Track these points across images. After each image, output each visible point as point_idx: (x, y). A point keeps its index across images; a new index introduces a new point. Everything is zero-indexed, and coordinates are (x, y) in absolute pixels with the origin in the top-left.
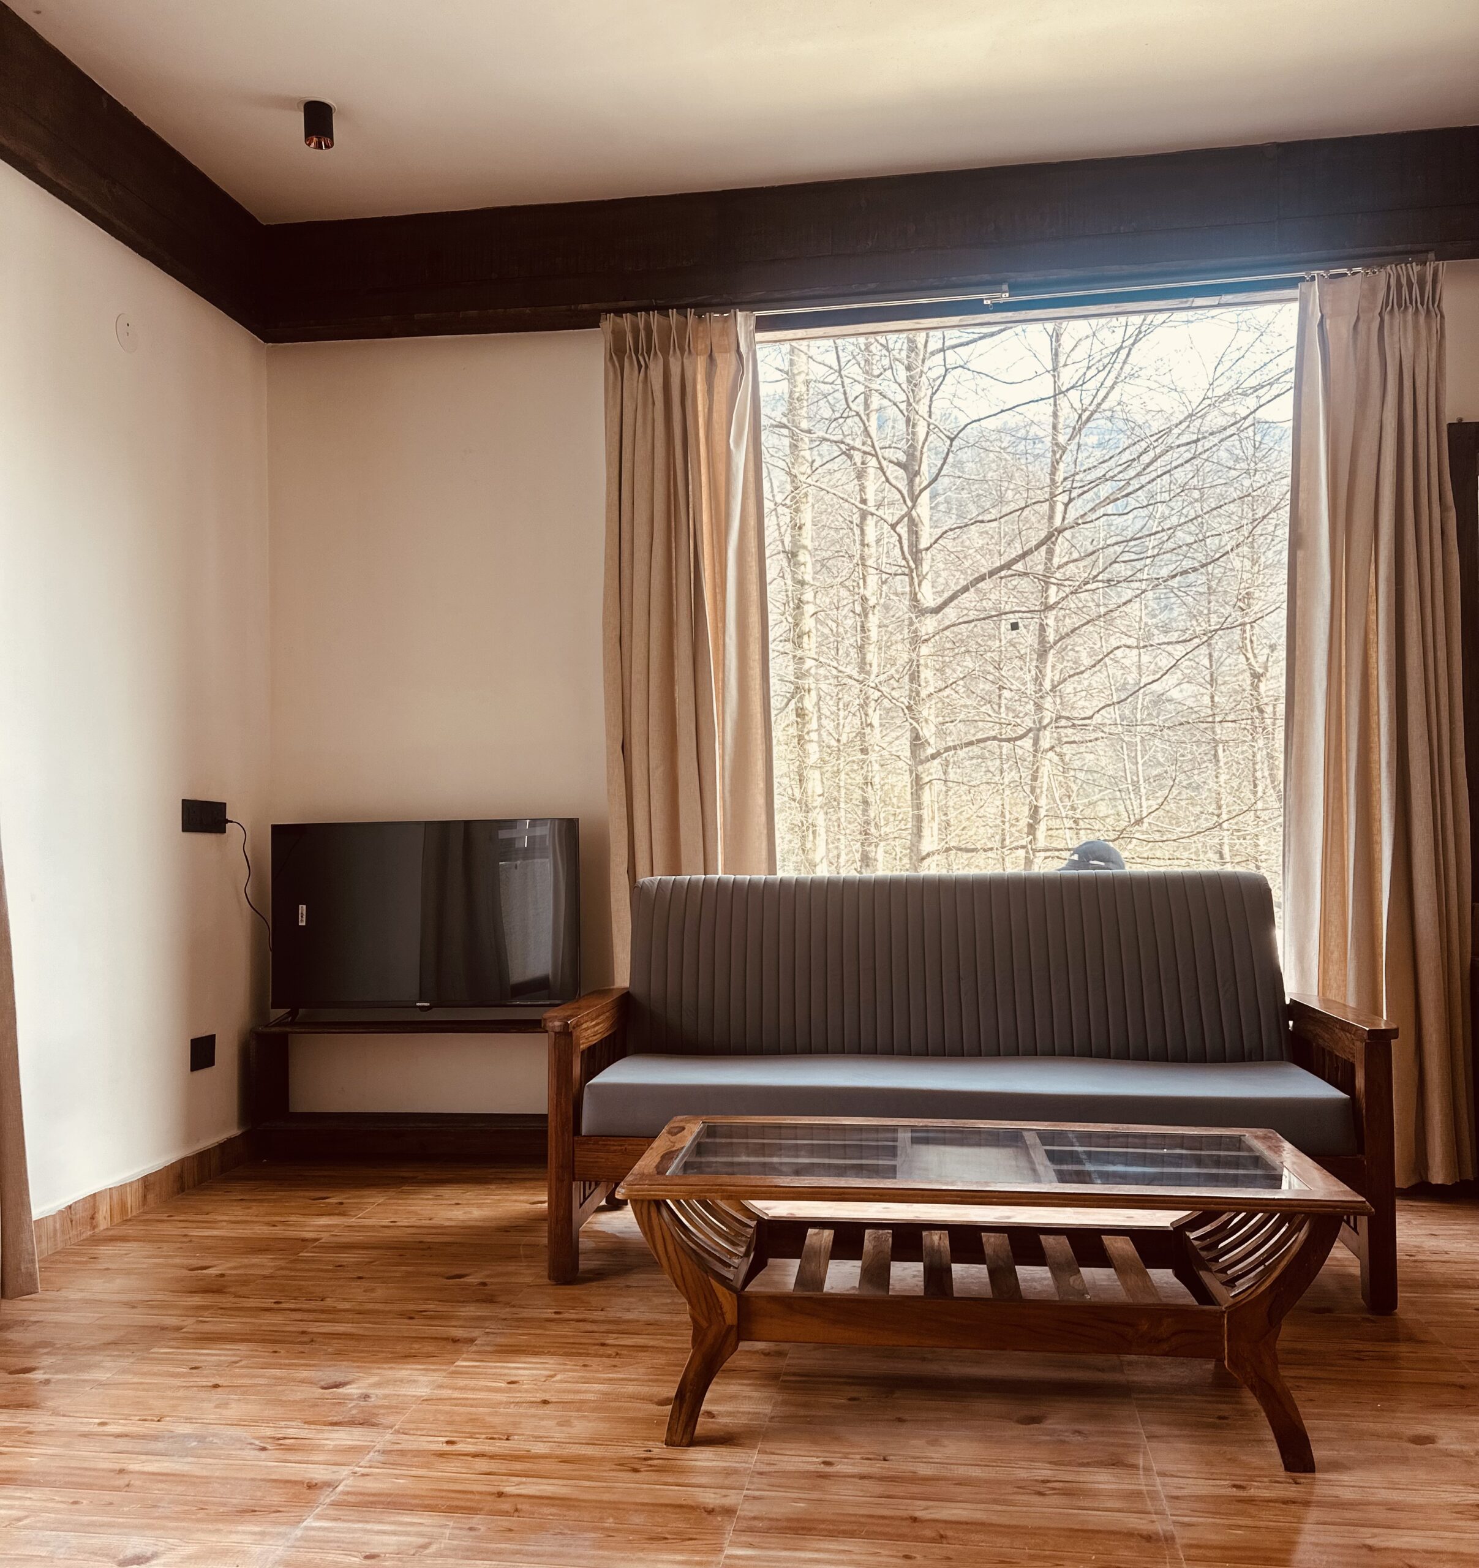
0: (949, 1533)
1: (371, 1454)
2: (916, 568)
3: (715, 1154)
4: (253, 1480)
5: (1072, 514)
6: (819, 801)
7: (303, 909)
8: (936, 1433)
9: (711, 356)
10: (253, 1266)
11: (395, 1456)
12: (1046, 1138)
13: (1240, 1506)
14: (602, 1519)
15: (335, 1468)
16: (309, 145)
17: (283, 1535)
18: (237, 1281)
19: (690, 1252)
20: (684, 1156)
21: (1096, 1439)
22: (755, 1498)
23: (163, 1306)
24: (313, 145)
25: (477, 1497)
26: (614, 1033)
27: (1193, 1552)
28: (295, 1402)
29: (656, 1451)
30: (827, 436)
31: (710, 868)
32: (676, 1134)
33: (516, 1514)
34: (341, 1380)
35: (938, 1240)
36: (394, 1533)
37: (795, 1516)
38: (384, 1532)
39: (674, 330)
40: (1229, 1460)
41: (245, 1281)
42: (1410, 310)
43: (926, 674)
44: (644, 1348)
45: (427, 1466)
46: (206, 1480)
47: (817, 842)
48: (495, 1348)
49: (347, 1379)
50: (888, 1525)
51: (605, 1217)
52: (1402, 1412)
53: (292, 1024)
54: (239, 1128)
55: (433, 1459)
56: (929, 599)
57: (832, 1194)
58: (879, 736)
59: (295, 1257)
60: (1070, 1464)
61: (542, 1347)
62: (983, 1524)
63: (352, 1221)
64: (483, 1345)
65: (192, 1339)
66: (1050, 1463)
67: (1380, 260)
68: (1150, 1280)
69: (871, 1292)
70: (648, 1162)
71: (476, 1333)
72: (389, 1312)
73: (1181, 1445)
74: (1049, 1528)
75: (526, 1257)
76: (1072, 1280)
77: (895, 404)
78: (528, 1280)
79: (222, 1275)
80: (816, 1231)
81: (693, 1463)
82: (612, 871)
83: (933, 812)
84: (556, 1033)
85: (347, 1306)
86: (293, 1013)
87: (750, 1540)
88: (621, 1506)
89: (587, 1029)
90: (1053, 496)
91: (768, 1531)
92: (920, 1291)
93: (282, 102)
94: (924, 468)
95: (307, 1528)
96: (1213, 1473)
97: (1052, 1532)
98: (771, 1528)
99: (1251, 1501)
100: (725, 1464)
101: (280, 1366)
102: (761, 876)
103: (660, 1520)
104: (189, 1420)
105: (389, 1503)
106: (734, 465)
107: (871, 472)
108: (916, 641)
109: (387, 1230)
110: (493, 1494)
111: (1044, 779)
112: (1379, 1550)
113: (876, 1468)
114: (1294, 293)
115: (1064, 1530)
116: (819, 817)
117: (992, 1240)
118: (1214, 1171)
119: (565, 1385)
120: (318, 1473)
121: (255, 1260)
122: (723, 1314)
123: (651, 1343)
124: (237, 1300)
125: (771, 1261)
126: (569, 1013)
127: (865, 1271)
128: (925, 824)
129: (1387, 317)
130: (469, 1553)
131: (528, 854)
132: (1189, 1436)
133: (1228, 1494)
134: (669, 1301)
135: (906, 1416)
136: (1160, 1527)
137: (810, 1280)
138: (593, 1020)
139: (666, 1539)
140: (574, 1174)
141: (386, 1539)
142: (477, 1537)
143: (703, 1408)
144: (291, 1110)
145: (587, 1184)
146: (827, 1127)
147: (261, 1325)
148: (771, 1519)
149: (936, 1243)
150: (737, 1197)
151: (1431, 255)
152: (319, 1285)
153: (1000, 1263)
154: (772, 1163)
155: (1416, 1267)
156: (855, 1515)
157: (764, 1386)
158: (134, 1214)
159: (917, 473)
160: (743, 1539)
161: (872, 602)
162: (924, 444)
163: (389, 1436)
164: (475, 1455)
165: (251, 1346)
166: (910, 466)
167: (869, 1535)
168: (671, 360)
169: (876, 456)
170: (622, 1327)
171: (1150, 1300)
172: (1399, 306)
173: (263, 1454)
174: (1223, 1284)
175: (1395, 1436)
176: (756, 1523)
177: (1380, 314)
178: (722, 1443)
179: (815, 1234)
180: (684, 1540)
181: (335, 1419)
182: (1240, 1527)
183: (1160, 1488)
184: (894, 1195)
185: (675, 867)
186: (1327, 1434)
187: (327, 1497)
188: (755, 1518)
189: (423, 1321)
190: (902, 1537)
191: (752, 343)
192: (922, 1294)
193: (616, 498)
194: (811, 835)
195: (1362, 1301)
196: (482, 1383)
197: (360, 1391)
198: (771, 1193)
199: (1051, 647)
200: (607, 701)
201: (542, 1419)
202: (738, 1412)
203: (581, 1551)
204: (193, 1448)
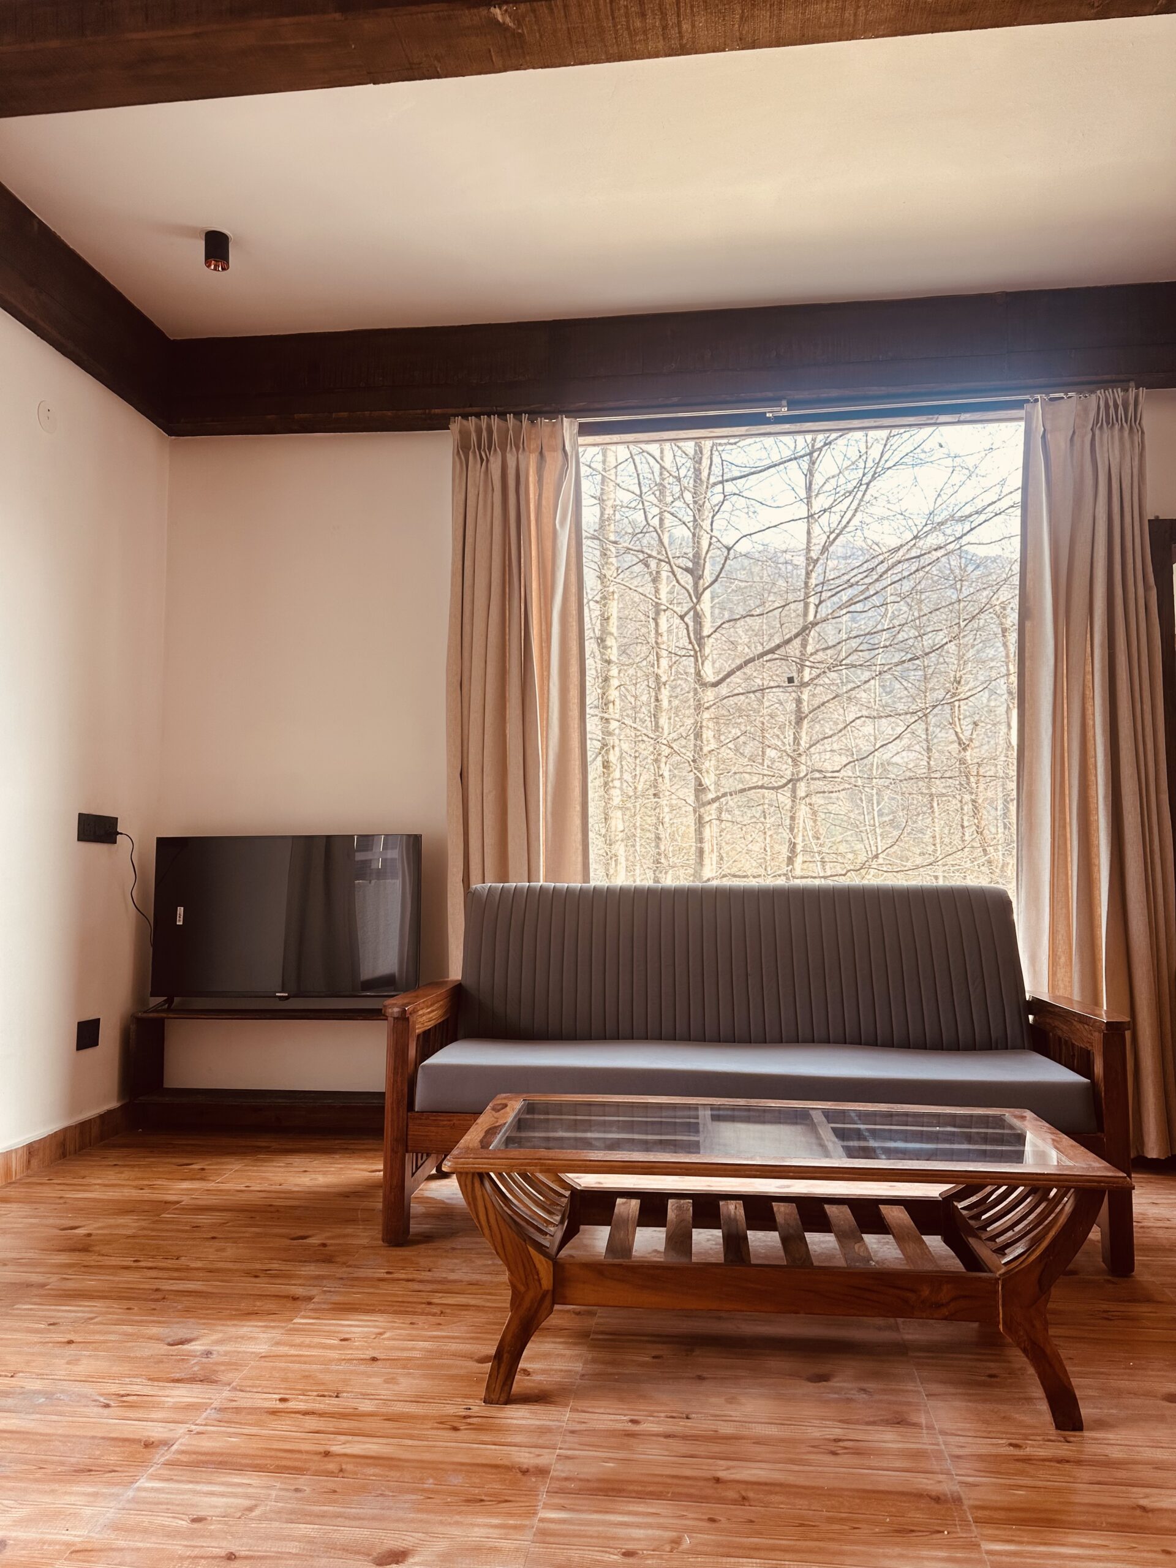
0: (751, 1495)
1: (208, 1411)
2: (700, 651)
3: (533, 1128)
4: (93, 1437)
5: (824, 611)
6: (621, 836)
7: (181, 910)
8: (733, 1391)
9: (541, 453)
10: (117, 1226)
11: (230, 1414)
12: (829, 1115)
13: (1020, 1465)
14: (422, 1480)
15: (172, 1426)
16: (209, 266)
17: (115, 1496)
18: (101, 1240)
19: (508, 1220)
20: (506, 1131)
21: (881, 1397)
22: (568, 1458)
23: (32, 1264)
24: (212, 267)
25: (304, 1457)
26: (447, 1020)
27: (980, 1514)
28: (143, 1358)
29: (475, 1409)
30: (630, 546)
31: (533, 877)
32: (499, 1111)
33: (341, 1475)
34: (188, 1336)
35: (734, 1209)
36: (222, 1495)
37: (605, 1477)
38: (212, 1494)
39: (511, 432)
40: (1004, 1418)
41: (108, 1241)
42: (1117, 426)
43: (708, 734)
44: (466, 1307)
45: (258, 1424)
46: (48, 1438)
47: (618, 868)
48: (330, 1306)
49: (192, 1336)
50: (691, 1486)
51: (435, 1185)
52: (1153, 1370)
53: (169, 1010)
54: (118, 1100)
55: (264, 1417)
56: (709, 673)
57: (642, 1168)
58: (668, 784)
59: (157, 1218)
60: (857, 1422)
61: (374, 1305)
62: (781, 1485)
63: (211, 1185)
64: (319, 1303)
65: (56, 1296)
66: (840, 1421)
67: (1092, 387)
68: (927, 1248)
69: (675, 1259)
70: (472, 1137)
71: (314, 1291)
72: (237, 1270)
73: (957, 1404)
74: (843, 1489)
75: (364, 1220)
76: (856, 1246)
77: (684, 523)
78: (365, 1242)
79: (89, 1235)
80: (624, 1200)
81: (509, 1421)
82: (449, 880)
83: (712, 846)
84: (395, 1018)
85: (199, 1264)
86: (170, 1001)
87: (562, 1501)
88: (441, 1466)
89: (423, 1015)
90: (807, 596)
91: (578, 1492)
92: (720, 1258)
93: (185, 231)
94: (707, 573)
95: (139, 1489)
96: (990, 1432)
97: (846, 1493)
98: (580, 1490)
99: (1027, 1460)
100: (538, 1423)
101: (131, 1323)
102: (577, 885)
103: (477, 1481)
104: (40, 1376)
105: (221, 1463)
106: (558, 541)
107: (664, 575)
108: (699, 707)
109: (241, 1194)
110: (320, 1453)
111: (800, 821)
112: (1153, 1511)
113: (680, 1427)
114: (1021, 413)
115: (858, 1490)
116: (620, 849)
117: (782, 1209)
118: (984, 1147)
119: (393, 1342)
120: (156, 1431)
121: (121, 1220)
122: (539, 1280)
123: (473, 1302)
124: (100, 1258)
125: (582, 1227)
126: (405, 1001)
127: (670, 1239)
128: (706, 855)
129: (1097, 432)
130: (293, 1517)
131: (381, 874)
132: (965, 1394)
133: (1006, 1453)
134: (490, 1262)
135: (705, 1375)
136: (947, 1486)
137: (620, 1247)
138: (428, 1007)
139: (482, 1500)
140: (407, 1146)
141: (214, 1500)
142: (301, 1499)
143: (520, 1366)
144: (166, 1086)
145: (420, 1155)
146: (632, 1105)
147: (119, 1282)
148: (581, 1480)
149: (733, 1212)
150: (554, 1171)
151: (1132, 384)
152: (177, 1245)
153: (791, 1231)
154: (586, 1138)
155: (1144, 1232)
156: (662, 1476)
157: (575, 1344)
158: (18, 1177)
159: (701, 577)
160: (556, 1501)
161: (664, 679)
162: (707, 553)
163: (226, 1393)
164: (306, 1413)
165: (108, 1302)
166: (695, 572)
167: (676, 1497)
168: (509, 455)
169: (669, 563)
170: (446, 1287)
171: (928, 1267)
172: (1108, 423)
173: (106, 1411)
174: (994, 1251)
175: (1148, 1394)
176: (567, 1484)
177: (1092, 429)
178: (536, 1401)
179: (624, 1204)
180: (500, 1502)
181: (177, 1376)
182: (1020, 1487)
183: (943, 1447)
184: (699, 1169)
185: (504, 877)
186: (1091, 1393)
187: (162, 1456)
188: (566, 1479)
189: (267, 1280)
190: (705, 1499)
191: (575, 446)
192: (723, 1261)
193: (460, 567)
194: (613, 863)
195: (1103, 1265)
196: (316, 1340)
197: (203, 1348)
198: (586, 1166)
199: (805, 717)
200: (448, 736)
201: (370, 1376)
202: (552, 1370)
203: (400, 1514)
204: (40, 1405)
